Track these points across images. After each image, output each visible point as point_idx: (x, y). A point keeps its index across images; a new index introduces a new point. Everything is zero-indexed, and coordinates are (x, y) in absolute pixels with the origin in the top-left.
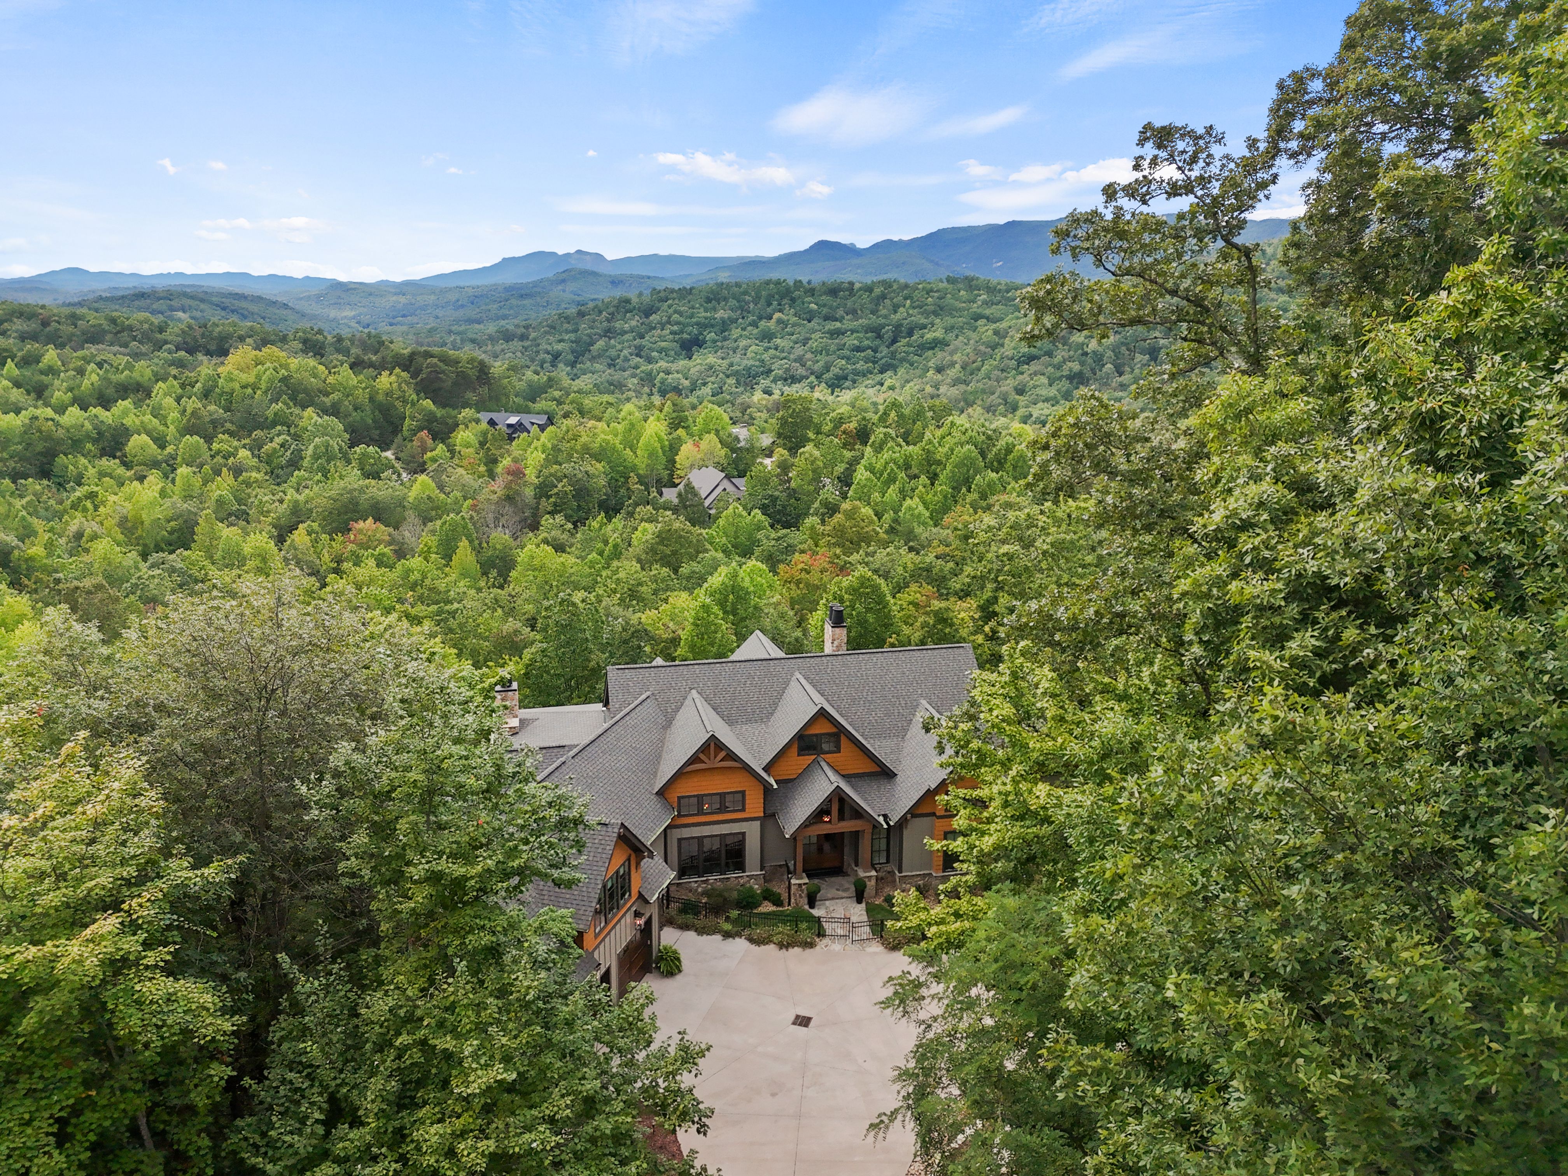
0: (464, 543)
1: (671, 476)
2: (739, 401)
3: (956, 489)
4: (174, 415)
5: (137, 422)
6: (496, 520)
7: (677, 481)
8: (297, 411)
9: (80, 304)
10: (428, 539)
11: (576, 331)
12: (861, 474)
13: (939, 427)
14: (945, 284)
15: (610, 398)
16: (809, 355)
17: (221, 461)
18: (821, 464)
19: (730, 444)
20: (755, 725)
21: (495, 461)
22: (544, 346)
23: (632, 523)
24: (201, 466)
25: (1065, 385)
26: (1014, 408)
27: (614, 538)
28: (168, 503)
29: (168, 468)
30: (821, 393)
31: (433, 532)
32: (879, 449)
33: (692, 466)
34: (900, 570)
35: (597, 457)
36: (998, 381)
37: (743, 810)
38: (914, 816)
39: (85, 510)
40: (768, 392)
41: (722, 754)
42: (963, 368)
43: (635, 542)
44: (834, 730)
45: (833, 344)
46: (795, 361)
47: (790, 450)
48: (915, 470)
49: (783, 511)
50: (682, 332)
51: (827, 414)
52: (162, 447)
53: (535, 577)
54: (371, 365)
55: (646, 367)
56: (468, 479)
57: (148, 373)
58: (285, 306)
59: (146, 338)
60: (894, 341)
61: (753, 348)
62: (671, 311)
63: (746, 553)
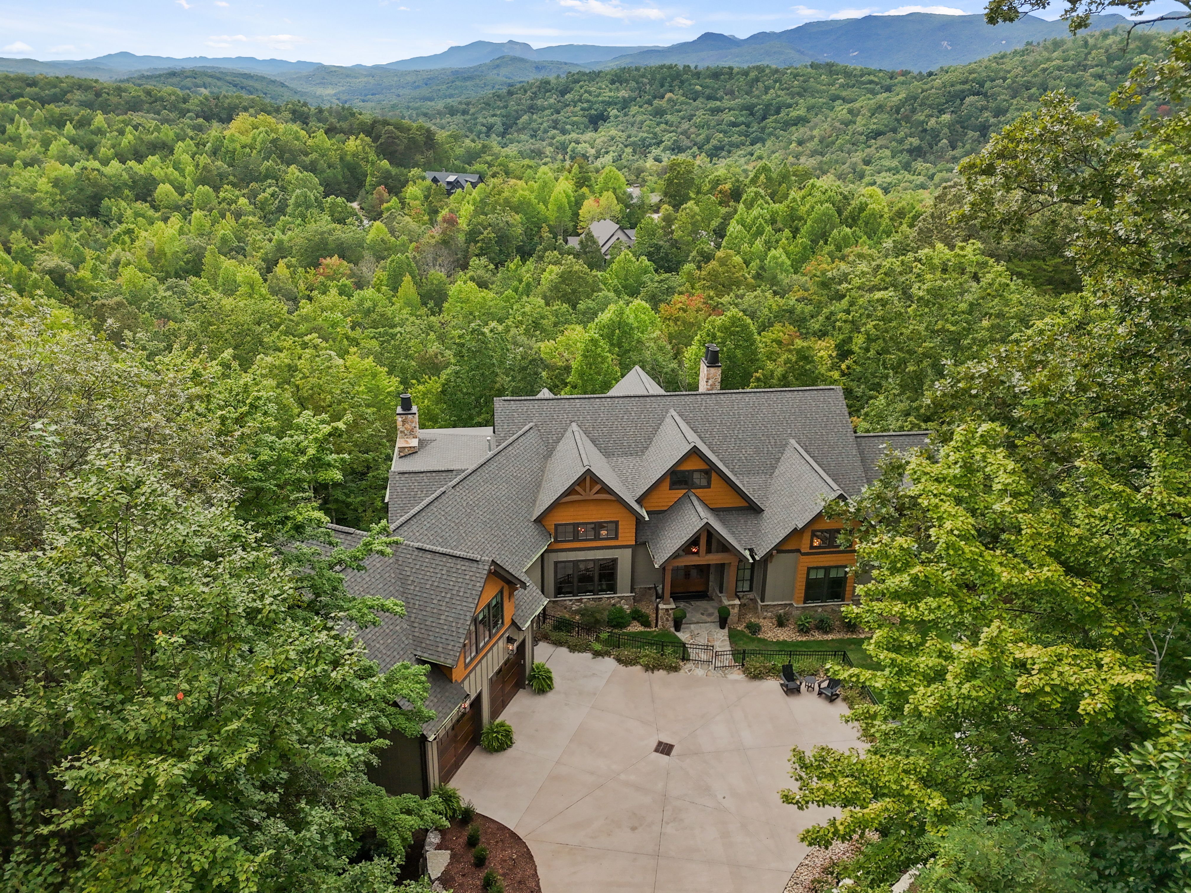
0: (407, 278)
1: (575, 226)
2: (636, 165)
3: (815, 242)
4: (190, 169)
5: (163, 174)
6: (435, 259)
7: (580, 231)
8: (283, 167)
9: (128, 81)
10: (380, 274)
11: (506, 107)
12: (734, 228)
13: (800, 189)
14: (809, 70)
15: (532, 163)
16: (693, 130)
17: (226, 207)
18: (699, 218)
19: (624, 200)
20: (630, 459)
21: (436, 212)
22: (481, 120)
23: (542, 265)
24: (211, 210)
25: (906, 157)
26: (862, 176)
27: (527, 277)
28: (184, 239)
29: (186, 210)
30: (701, 160)
31: (384, 269)
32: (750, 206)
33: (593, 219)
34: (766, 311)
35: (516, 209)
36: (849, 153)
37: (616, 538)
38: (779, 551)
39: (124, 243)
40: (658, 160)
41: (598, 487)
42: (821, 142)
43: (543, 281)
44: (707, 467)
45: (713, 120)
46: (682, 134)
47: (674, 207)
48: (780, 225)
49: (666, 258)
50: (590, 108)
51: (707, 176)
52: (182, 194)
53: (462, 308)
54: (342, 131)
55: (561, 138)
56: (413, 225)
57: (171, 134)
58: (283, 85)
59: (174, 107)
60: (764, 118)
61: (648, 122)
62: (582, 91)
63: (634, 293)
